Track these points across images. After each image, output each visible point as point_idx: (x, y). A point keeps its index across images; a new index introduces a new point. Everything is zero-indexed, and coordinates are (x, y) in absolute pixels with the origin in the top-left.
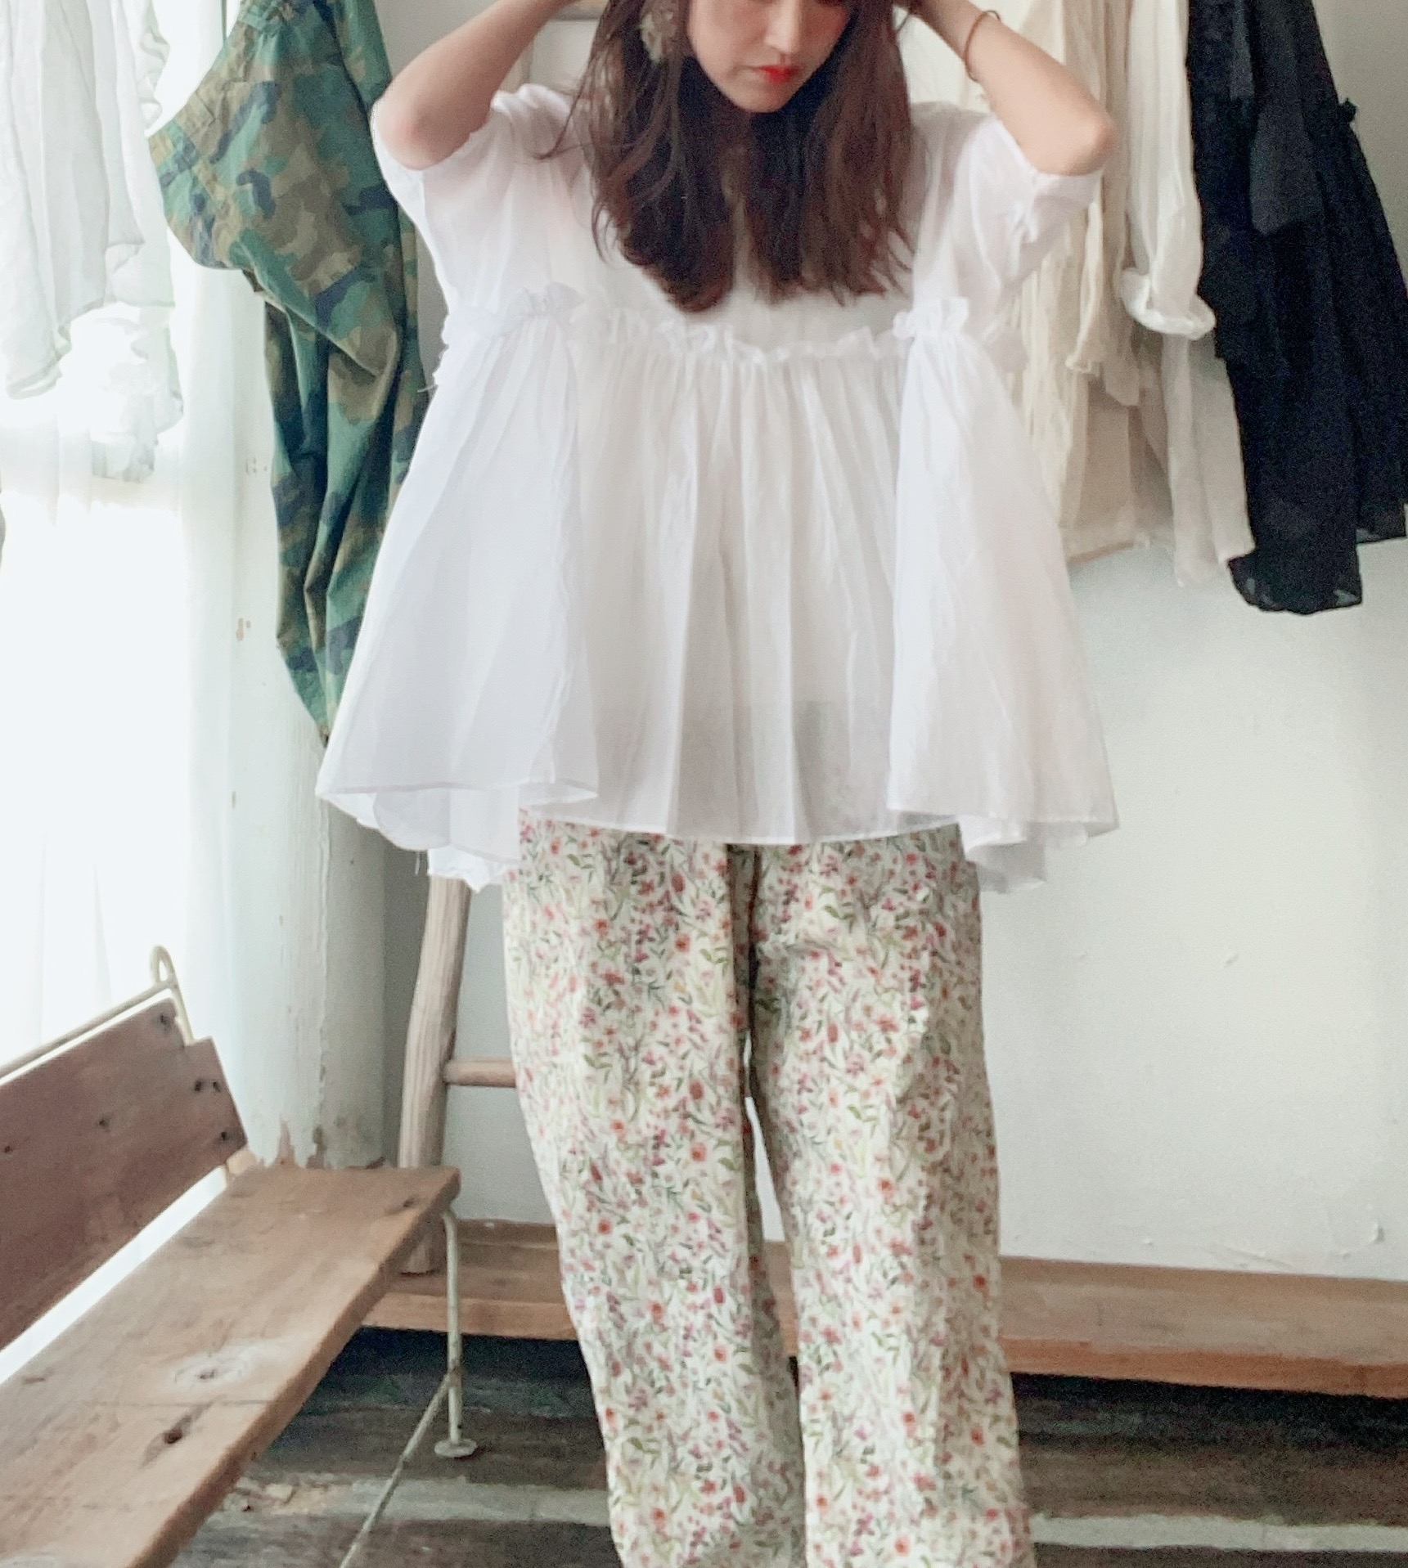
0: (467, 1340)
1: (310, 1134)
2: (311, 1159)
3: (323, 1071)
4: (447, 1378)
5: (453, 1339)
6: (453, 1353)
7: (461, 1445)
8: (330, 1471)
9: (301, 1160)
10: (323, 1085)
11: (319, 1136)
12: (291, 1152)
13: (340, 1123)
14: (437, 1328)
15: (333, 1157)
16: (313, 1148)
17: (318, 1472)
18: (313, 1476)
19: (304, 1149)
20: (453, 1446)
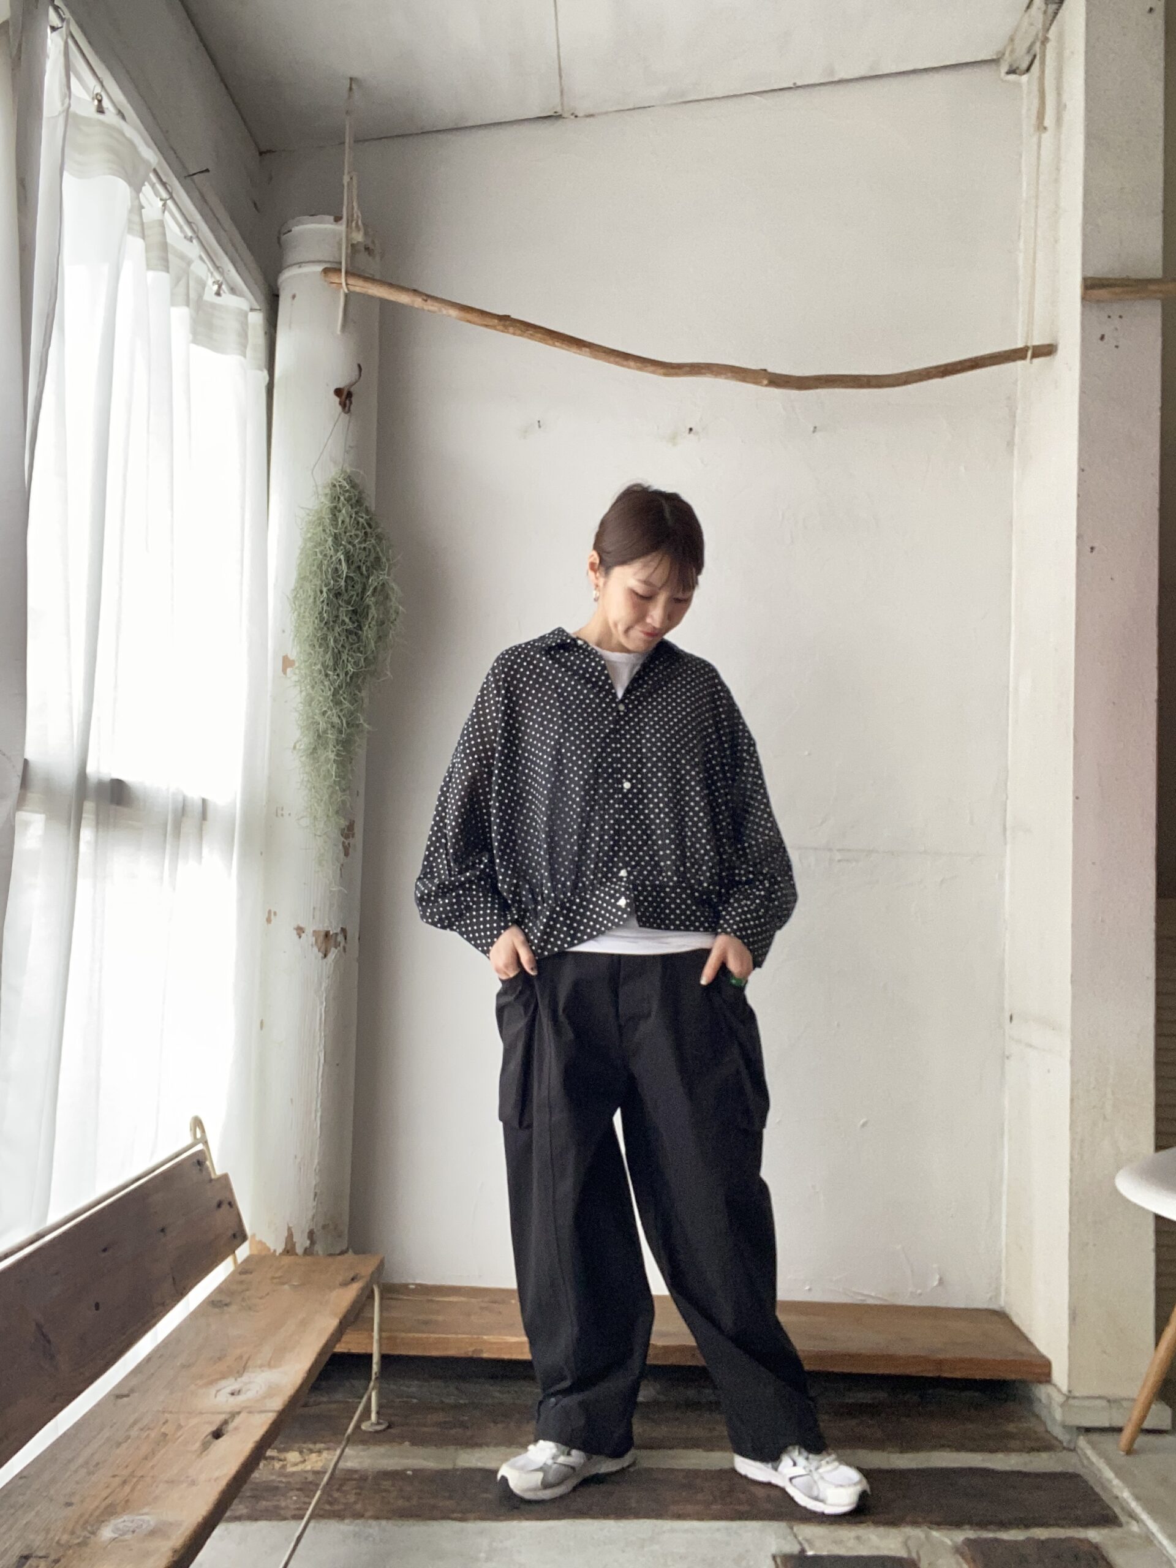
0: (384, 1358)
1: (306, 1235)
2: (306, 1249)
3: (316, 1194)
4: (372, 1384)
5: (376, 1359)
6: (375, 1368)
7: (378, 1423)
8: (322, 1443)
9: (299, 1250)
10: (315, 1204)
11: (311, 1235)
12: (293, 1245)
13: (324, 1227)
14: (369, 1351)
15: (319, 1248)
16: (308, 1243)
17: (315, 1443)
18: (311, 1446)
19: (301, 1242)
20: (372, 1424)
